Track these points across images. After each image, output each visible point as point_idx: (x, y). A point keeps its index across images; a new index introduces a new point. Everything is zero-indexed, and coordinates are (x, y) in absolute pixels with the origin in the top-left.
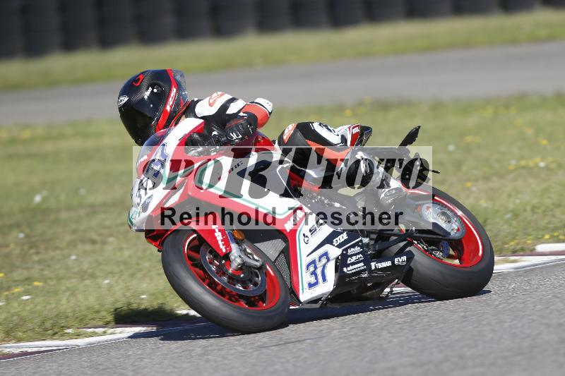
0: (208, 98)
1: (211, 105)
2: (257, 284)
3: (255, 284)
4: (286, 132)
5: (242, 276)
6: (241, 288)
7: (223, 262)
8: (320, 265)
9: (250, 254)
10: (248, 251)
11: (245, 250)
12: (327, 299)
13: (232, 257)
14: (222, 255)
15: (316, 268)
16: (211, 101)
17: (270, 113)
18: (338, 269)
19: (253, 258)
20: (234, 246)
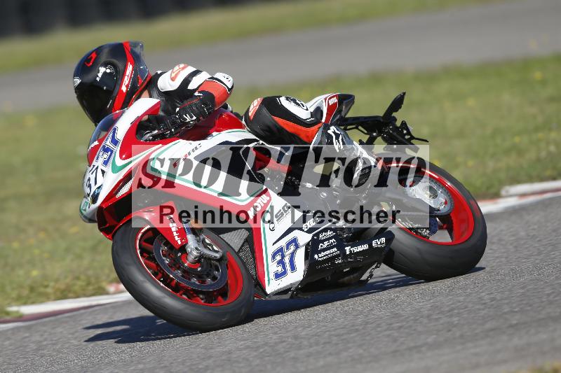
0: (170, 72)
1: (173, 79)
2: (217, 278)
3: (214, 278)
4: (251, 109)
5: (199, 269)
6: (197, 283)
7: (179, 254)
8: (288, 253)
9: (210, 245)
10: (207, 241)
11: (203, 241)
12: (297, 289)
13: (189, 250)
14: (177, 248)
15: (283, 256)
16: (173, 75)
17: (230, 90)
18: (308, 256)
19: (213, 248)
20: (190, 237)
